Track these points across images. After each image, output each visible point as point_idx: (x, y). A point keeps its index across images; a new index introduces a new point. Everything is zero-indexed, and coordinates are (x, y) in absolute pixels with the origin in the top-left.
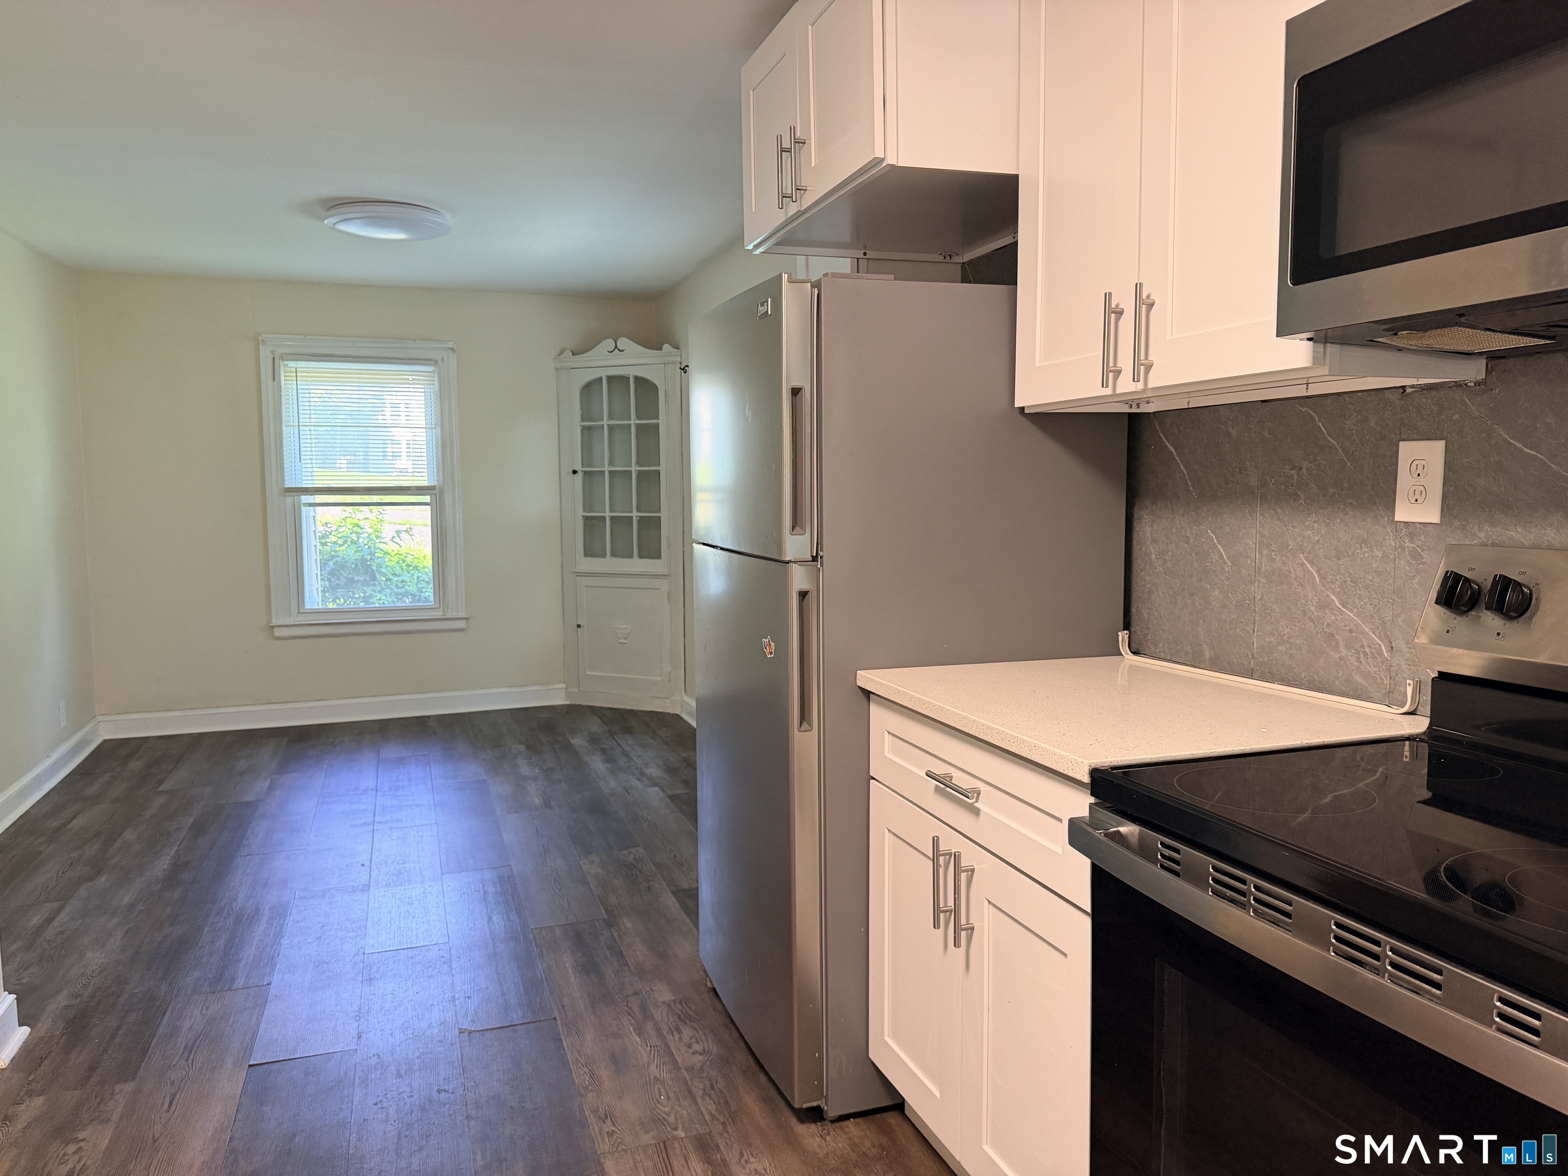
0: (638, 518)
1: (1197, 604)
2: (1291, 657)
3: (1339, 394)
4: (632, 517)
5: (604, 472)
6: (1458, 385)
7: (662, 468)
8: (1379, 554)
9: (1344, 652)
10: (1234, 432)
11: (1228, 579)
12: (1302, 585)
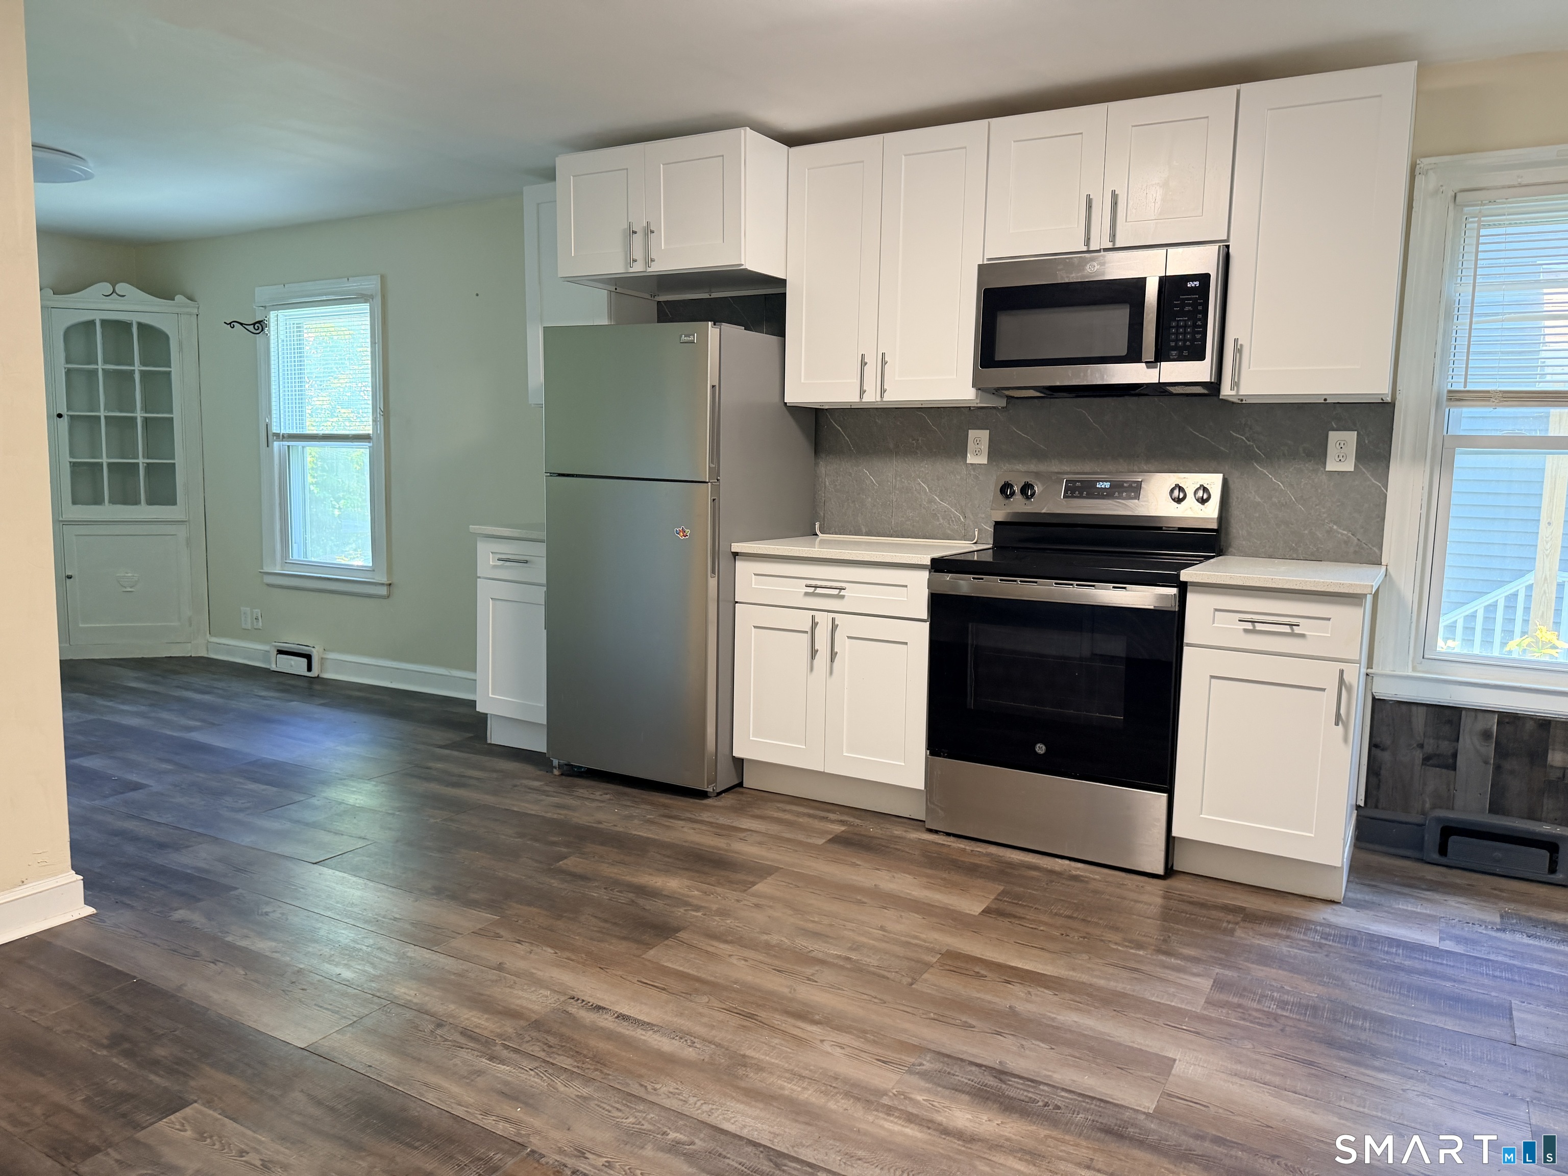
0: (145, 465)
1: (857, 506)
2: (913, 526)
3: (938, 408)
4: (138, 464)
5: (99, 417)
6: (994, 408)
7: (176, 415)
8: (958, 477)
9: (942, 521)
10: (879, 422)
11: (876, 492)
12: (919, 493)
